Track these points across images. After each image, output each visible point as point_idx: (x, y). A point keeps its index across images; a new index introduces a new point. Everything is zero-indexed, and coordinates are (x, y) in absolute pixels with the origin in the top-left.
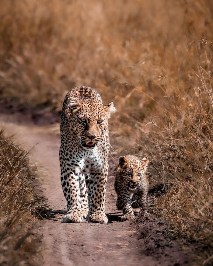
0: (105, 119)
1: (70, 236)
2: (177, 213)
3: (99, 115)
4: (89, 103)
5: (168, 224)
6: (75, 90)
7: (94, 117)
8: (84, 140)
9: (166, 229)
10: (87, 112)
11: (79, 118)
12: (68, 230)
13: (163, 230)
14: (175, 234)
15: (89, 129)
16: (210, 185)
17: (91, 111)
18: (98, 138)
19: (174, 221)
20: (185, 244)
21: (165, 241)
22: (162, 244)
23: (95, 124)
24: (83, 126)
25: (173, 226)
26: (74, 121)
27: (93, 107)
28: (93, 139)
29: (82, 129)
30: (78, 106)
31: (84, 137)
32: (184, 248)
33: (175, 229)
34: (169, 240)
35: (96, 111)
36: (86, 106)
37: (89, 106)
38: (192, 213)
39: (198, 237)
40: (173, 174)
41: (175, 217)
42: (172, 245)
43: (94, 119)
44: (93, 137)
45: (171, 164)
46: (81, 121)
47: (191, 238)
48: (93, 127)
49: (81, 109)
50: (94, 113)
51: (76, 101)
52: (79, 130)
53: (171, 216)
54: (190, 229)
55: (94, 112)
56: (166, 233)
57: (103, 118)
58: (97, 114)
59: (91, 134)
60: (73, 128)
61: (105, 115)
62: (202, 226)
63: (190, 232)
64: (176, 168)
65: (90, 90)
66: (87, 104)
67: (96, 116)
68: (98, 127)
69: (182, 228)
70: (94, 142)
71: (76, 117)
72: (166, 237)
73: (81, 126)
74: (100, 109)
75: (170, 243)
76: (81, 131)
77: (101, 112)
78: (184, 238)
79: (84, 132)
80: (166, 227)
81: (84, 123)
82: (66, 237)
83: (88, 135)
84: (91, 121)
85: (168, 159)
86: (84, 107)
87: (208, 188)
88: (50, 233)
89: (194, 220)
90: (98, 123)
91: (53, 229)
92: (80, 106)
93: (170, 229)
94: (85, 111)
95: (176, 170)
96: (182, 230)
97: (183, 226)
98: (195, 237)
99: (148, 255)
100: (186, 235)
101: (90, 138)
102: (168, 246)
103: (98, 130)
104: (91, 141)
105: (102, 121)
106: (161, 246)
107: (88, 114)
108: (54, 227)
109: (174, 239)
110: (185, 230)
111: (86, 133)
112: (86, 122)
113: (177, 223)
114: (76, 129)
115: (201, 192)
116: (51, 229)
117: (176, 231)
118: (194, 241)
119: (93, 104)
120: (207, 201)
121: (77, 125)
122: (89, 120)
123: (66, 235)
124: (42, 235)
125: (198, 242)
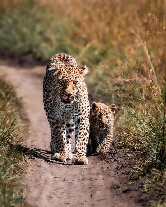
0: (79, 80)
1: (46, 146)
2: (123, 130)
3: (75, 77)
4: (66, 67)
5: (116, 137)
6: (55, 57)
7: (70, 79)
8: (63, 97)
9: (115, 141)
10: (64, 75)
11: (58, 80)
12: (45, 142)
13: (113, 142)
14: (121, 145)
15: (66, 89)
16: (146, 110)
17: (68, 74)
18: (74, 95)
19: (120, 135)
20: (128, 152)
21: (114, 150)
22: (112, 152)
23: (71, 84)
24: (62, 86)
25: (120, 139)
26: (55, 82)
27: (70, 71)
28: (70, 96)
29: (61, 88)
30: (57, 70)
31: (63, 95)
32: (128, 155)
33: (122, 141)
34: (117, 149)
35: (72, 74)
36: (64, 70)
37: (66, 70)
38: (134, 130)
39: (138, 147)
40: (120, 102)
41: (122, 133)
42: (119, 153)
43: (70, 80)
44: (69, 95)
45: (119, 95)
46: (60, 82)
47: (133, 148)
48: (70, 86)
49: (60, 72)
50: (70, 76)
51: (56, 66)
52: (59, 89)
53: (118, 132)
54: (132, 141)
55: (70, 74)
56: (115, 144)
57: (78, 79)
58: (72, 76)
59: (68, 92)
60: (54, 87)
61: (80, 77)
62: (141, 139)
63: (132, 143)
64: (122, 97)
65: (67, 56)
66: (65, 68)
67: (72, 78)
68: (74, 86)
69: (126, 141)
70: (71, 99)
71: (56, 79)
72: (115, 147)
73: (60, 86)
74: (76, 72)
75: (118, 151)
76: (60, 90)
77: (77, 74)
78: (128, 148)
79: (62, 90)
80: (115, 140)
81: (62, 83)
82: (44, 148)
83: (65, 93)
84: (68, 82)
85: (116, 92)
86: (62, 71)
87: (145, 112)
88: (33, 145)
89: (135, 135)
90: (74, 83)
91: (35, 141)
92: (59, 70)
93: (118, 141)
94: (63, 74)
95: (122, 99)
96: (127, 142)
97: (127, 139)
98: (136, 147)
99: (102, 160)
100: (130, 146)
101: (67, 96)
102: (116, 153)
103: (73, 89)
104: (68, 98)
105: (77, 82)
106: (112, 154)
107: (65, 76)
108: (35, 140)
109: (121, 148)
110: (128, 142)
111: (64, 91)
112: (64, 82)
113: (123, 137)
114: (56, 88)
115: (140, 115)
116: (33, 142)
117: (122, 142)
118: (135, 150)
119: (70, 68)
120: (144, 121)
121: (57, 85)
122: (66, 81)
123: (43, 146)
124: (27, 146)
125: (138, 150)
